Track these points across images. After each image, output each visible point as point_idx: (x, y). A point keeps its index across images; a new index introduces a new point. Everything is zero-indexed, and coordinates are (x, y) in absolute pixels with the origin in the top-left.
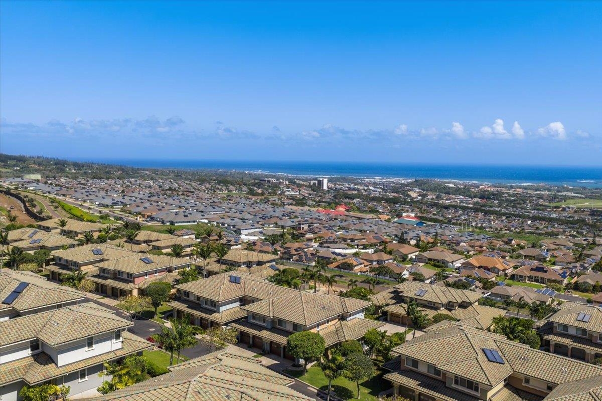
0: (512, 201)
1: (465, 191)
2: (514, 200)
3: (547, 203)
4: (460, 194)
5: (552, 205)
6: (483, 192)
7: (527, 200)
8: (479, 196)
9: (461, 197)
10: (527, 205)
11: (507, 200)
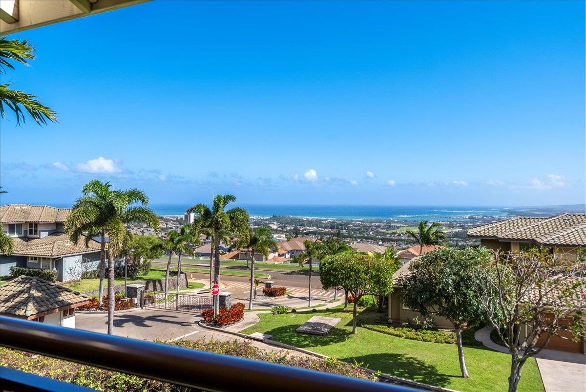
0: (356, 230)
1: (317, 223)
2: (359, 229)
3: (385, 231)
4: (313, 226)
5: (389, 232)
6: (333, 223)
7: (369, 228)
8: (330, 227)
9: (315, 228)
10: (369, 232)
11: (353, 229)
